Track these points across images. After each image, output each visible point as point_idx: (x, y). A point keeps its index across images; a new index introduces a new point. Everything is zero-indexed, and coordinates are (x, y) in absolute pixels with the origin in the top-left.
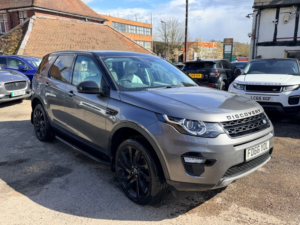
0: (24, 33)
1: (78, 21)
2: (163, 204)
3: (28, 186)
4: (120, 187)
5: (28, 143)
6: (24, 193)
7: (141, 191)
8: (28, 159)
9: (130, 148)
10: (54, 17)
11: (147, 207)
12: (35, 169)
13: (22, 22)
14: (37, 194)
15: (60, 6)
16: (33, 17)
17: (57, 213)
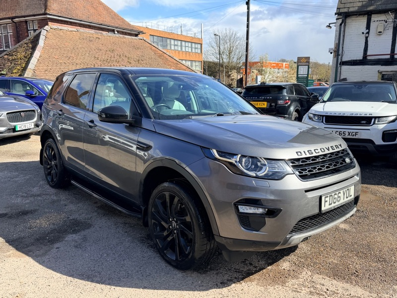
0: (34, 48)
1: (104, 33)
2: (211, 269)
3: (33, 244)
4: (155, 247)
5: (35, 190)
6: (27, 253)
7: (182, 252)
8: (35, 211)
9: (167, 194)
10: (73, 28)
11: (189, 272)
12: (42, 223)
13: (32, 34)
14: (44, 254)
15: (82, 14)
16: (46, 27)
17: (70, 279)
